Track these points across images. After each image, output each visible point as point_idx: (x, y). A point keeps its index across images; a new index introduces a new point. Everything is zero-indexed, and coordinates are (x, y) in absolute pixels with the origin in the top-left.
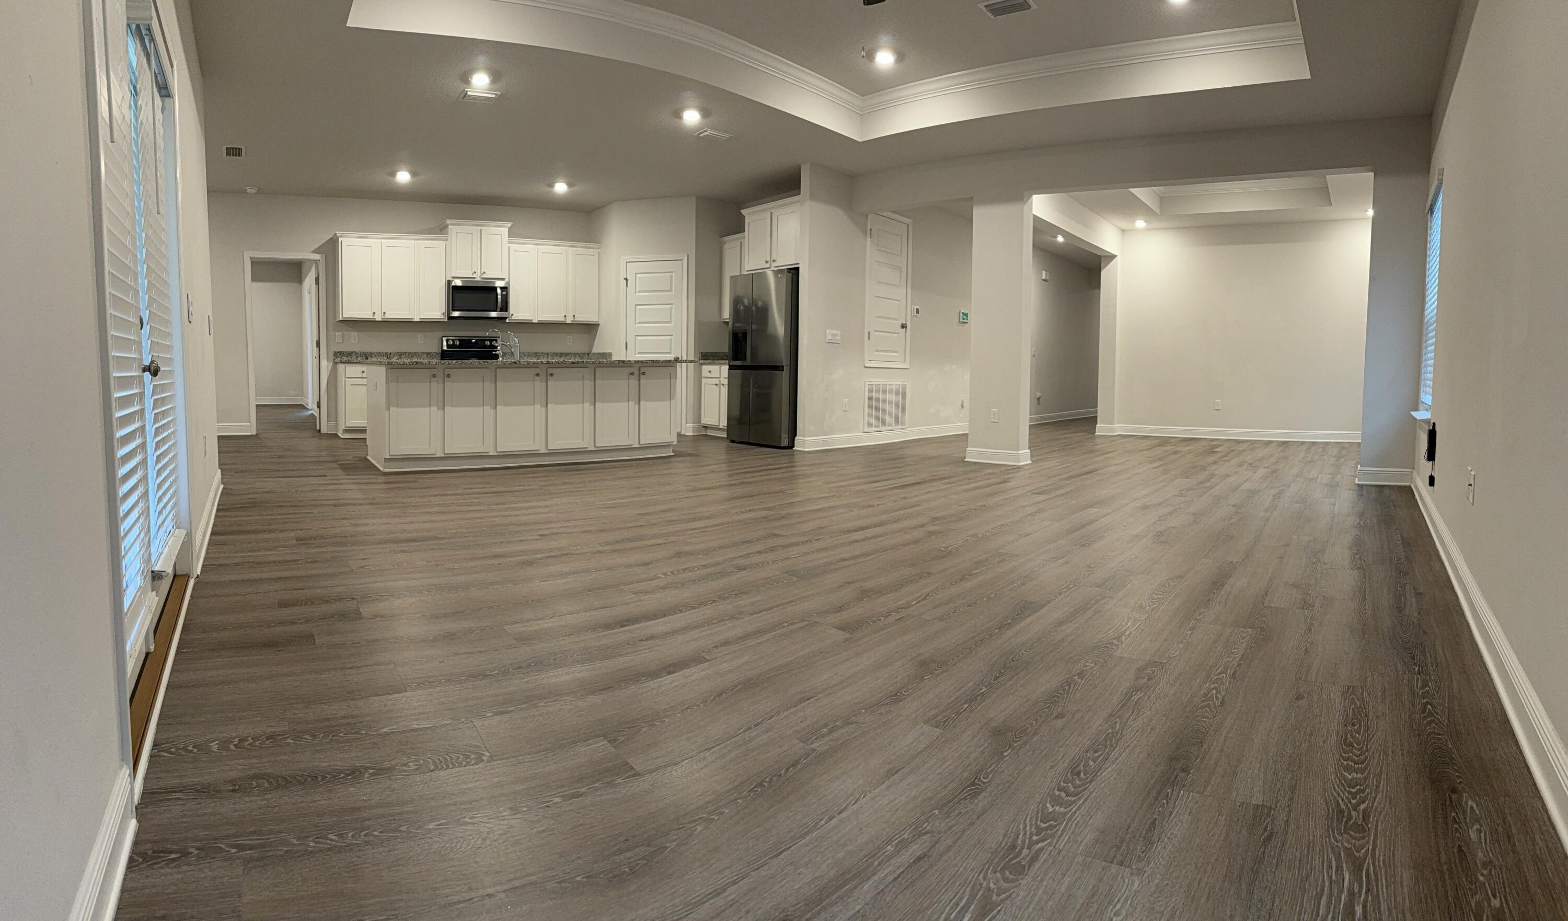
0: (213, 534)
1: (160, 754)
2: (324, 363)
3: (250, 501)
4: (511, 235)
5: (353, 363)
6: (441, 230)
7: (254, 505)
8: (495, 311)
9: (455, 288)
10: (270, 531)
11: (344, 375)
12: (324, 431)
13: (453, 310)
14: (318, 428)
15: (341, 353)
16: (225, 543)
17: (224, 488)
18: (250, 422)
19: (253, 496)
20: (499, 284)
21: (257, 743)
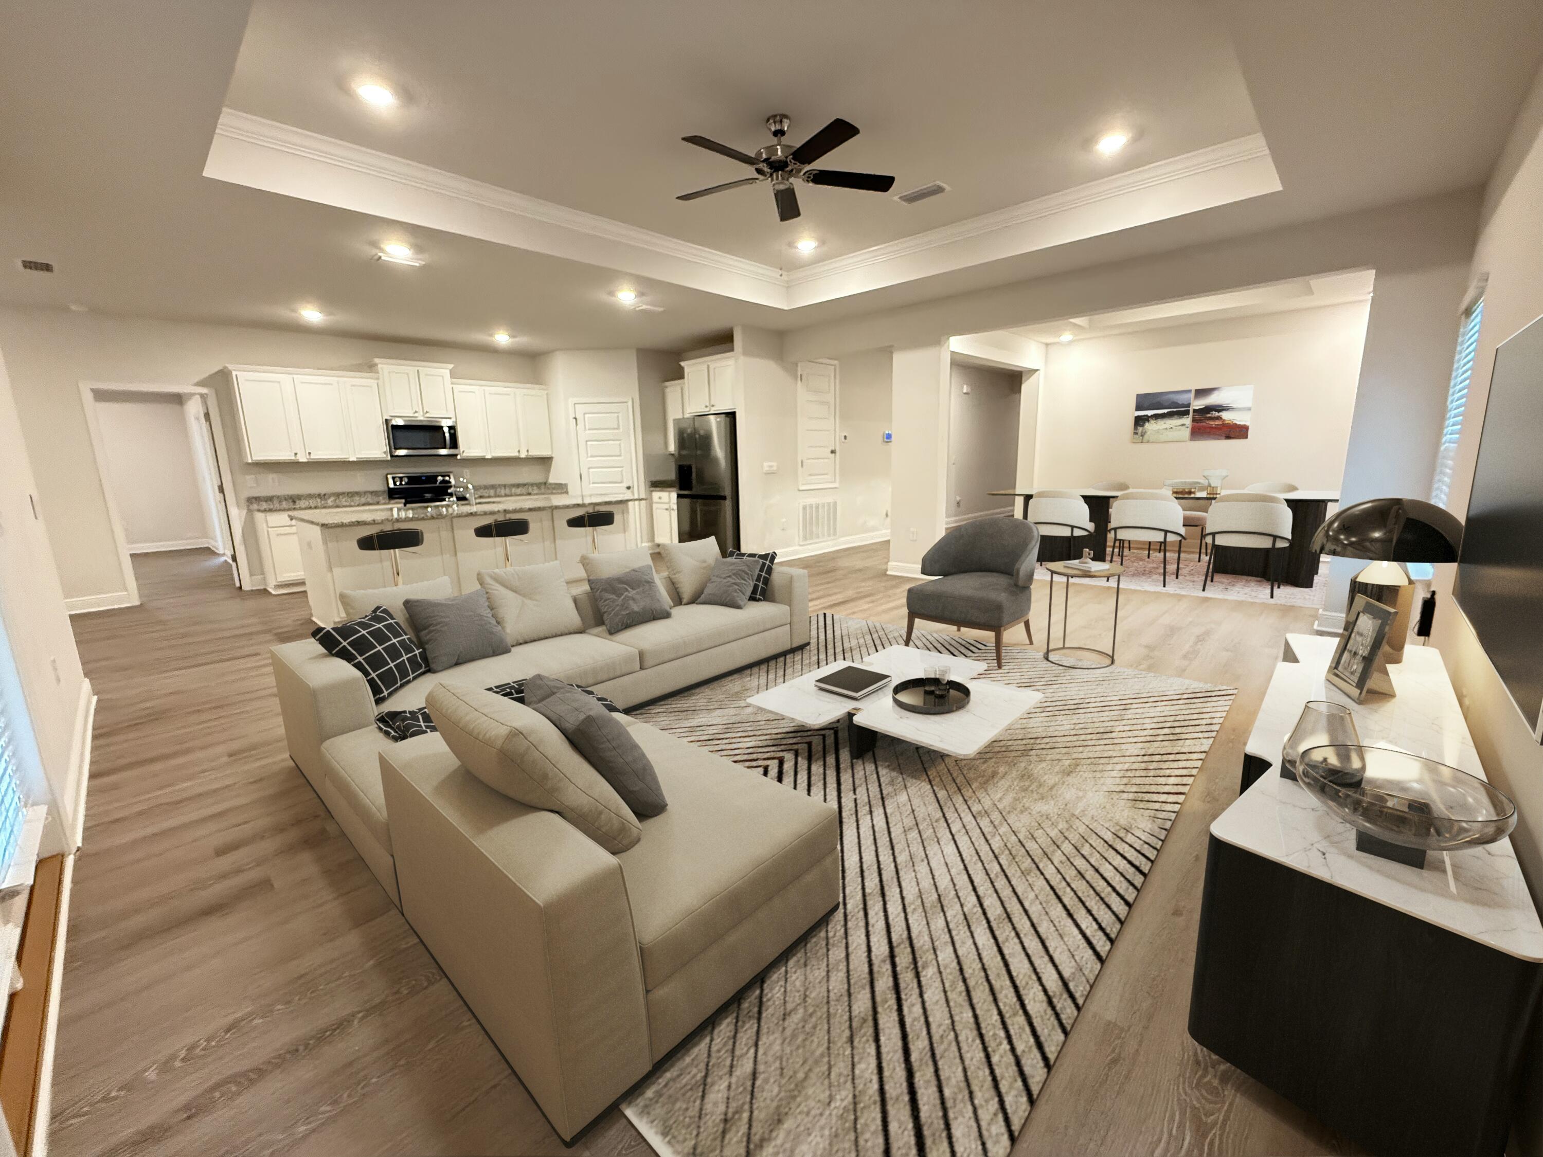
0: (92, 776)
1: (64, 1125)
2: (234, 512)
3: (144, 713)
4: (453, 375)
5: (276, 510)
6: (371, 368)
7: (157, 717)
8: (445, 447)
9: (395, 427)
10: (187, 751)
11: (265, 526)
12: (246, 587)
13: (396, 449)
14: (238, 585)
15: (257, 499)
16: (115, 787)
17: (99, 701)
18: (126, 590)
19: (148, 704)
20: (445, 424)
21: (213, 1044)
